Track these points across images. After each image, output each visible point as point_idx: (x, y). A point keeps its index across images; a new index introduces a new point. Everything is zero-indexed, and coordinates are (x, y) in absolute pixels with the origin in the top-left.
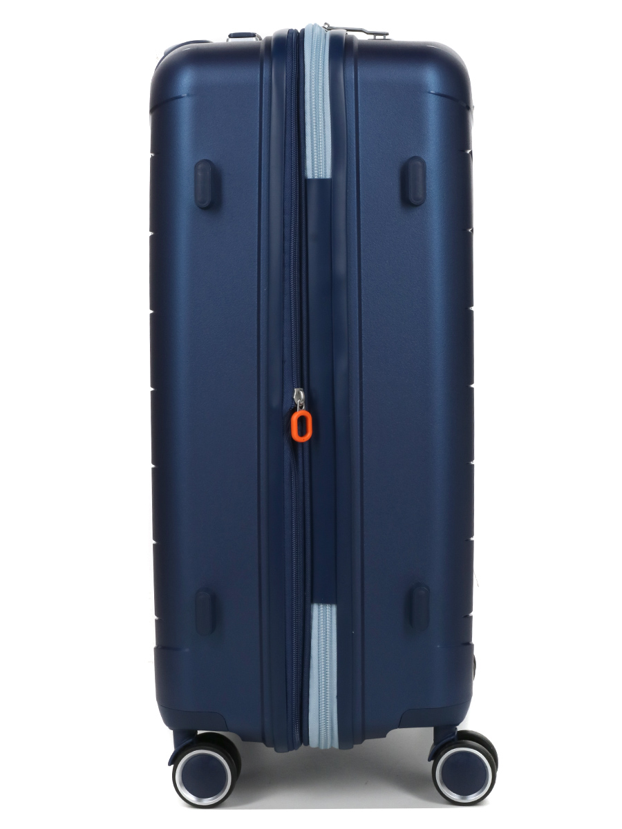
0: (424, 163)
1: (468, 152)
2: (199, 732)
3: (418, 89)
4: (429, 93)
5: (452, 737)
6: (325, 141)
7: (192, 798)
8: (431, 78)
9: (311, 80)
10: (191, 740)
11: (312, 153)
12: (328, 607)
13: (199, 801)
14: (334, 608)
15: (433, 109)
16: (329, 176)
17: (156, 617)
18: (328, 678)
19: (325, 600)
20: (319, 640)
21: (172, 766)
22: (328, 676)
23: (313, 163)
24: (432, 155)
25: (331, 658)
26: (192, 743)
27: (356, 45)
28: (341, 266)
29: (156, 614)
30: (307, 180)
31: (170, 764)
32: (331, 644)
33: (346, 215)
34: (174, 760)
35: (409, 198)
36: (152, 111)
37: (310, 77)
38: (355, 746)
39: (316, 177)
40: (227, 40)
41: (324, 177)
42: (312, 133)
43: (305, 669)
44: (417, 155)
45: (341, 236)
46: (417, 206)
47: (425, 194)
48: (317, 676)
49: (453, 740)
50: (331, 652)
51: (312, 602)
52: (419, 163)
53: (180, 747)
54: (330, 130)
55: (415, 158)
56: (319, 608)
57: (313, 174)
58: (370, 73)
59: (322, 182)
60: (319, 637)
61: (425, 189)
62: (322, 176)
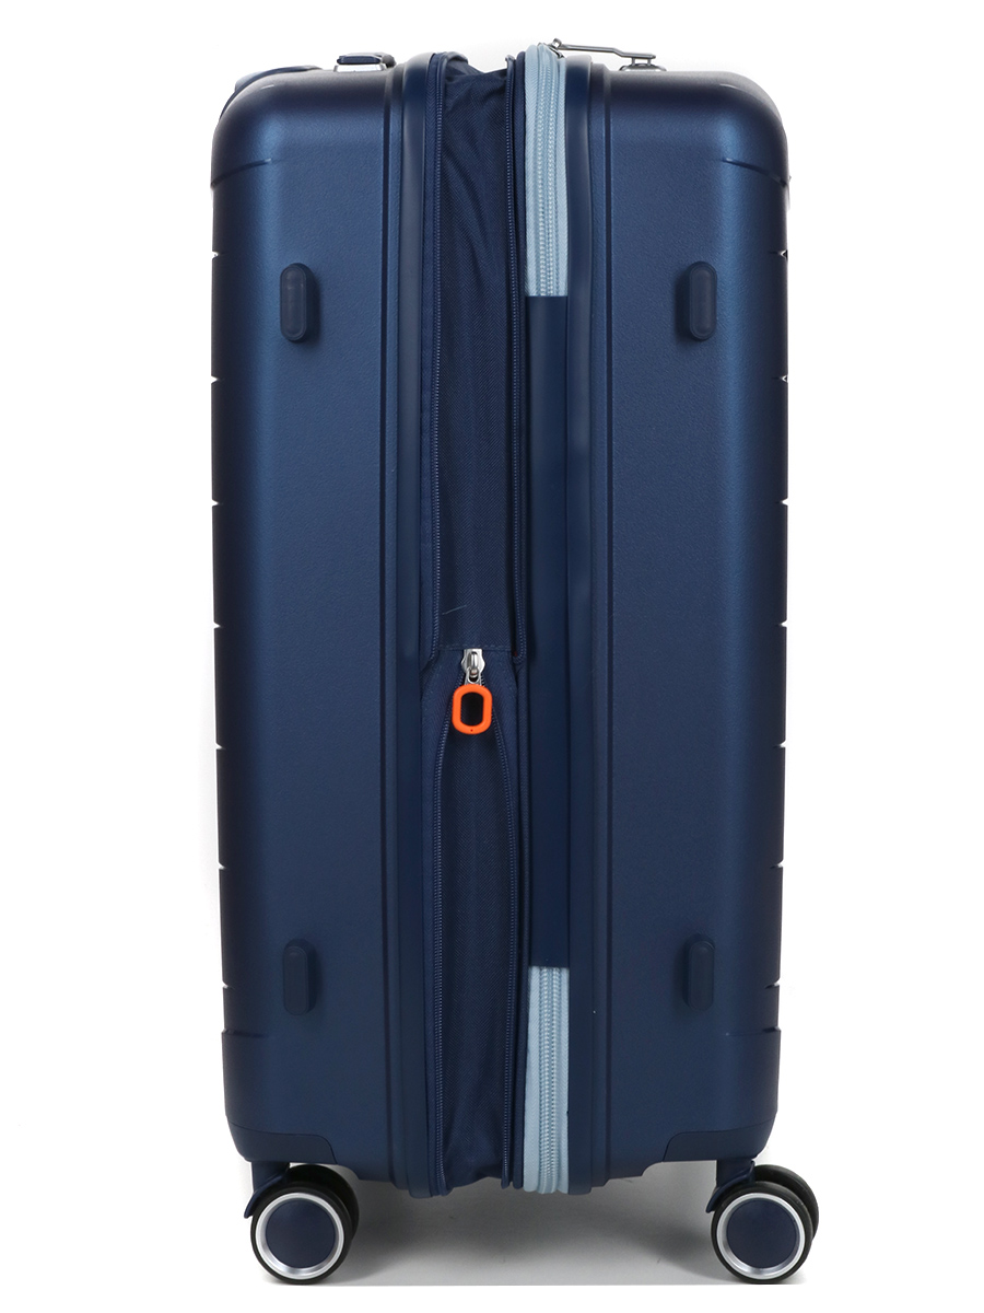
0: (713, 273)
1: (782, 254)
2: (292, 1165)
3: (706, 155)
4: (725, 161)
5: (745, 1176)
6: (557, 236)
7: (281, 1268)
8: (727, 137)
9: (535, 140)
10: (279, 1178)
11: (537, 257)
12: (555, 972)
13: (292, 1272)
14: (565, 974)
15: (729, 186)
16: (563, 292)
17: (224, 985)
18: (555, 1084)
19: (550, 963)
20: (540, 1024)
21: (251, 1218)
22: (555, 1080)
23: (538, 271)
24: (728, 260)
25: (559, 1052)
26: (280, 1181)
27: (607, 82)
28: (581, 435)
29: (225, 980)
30: (528, 299)
31: (247, 1216)
32: (559, 1031)
33: (590, 354)
34: (253, 1210)
35: (689, 327)
36: (215, 183)
37: (536, 135)
38: (593, 1189)
39: (542, 295)
40: (336, 67)
41: (555, 294)
42: (536, 224)
43: (520, 1069)
44: (703, 260)
45: (584, 389)
46: (700, 340)
47: (714, 322)
48: (538, 1082)
49: (746, 1180)
50: (559, 1043)
51: (530, 964)
52: (707, 274)
53: (262, 1188)
54: (566, 219)
55: (700, 264)
56: (541, 974)
57: (538, 289)
58: (631, 128)
59: (552, 301)
60: (540, 1019)
61: (714, 313)
62: (552, 293)
